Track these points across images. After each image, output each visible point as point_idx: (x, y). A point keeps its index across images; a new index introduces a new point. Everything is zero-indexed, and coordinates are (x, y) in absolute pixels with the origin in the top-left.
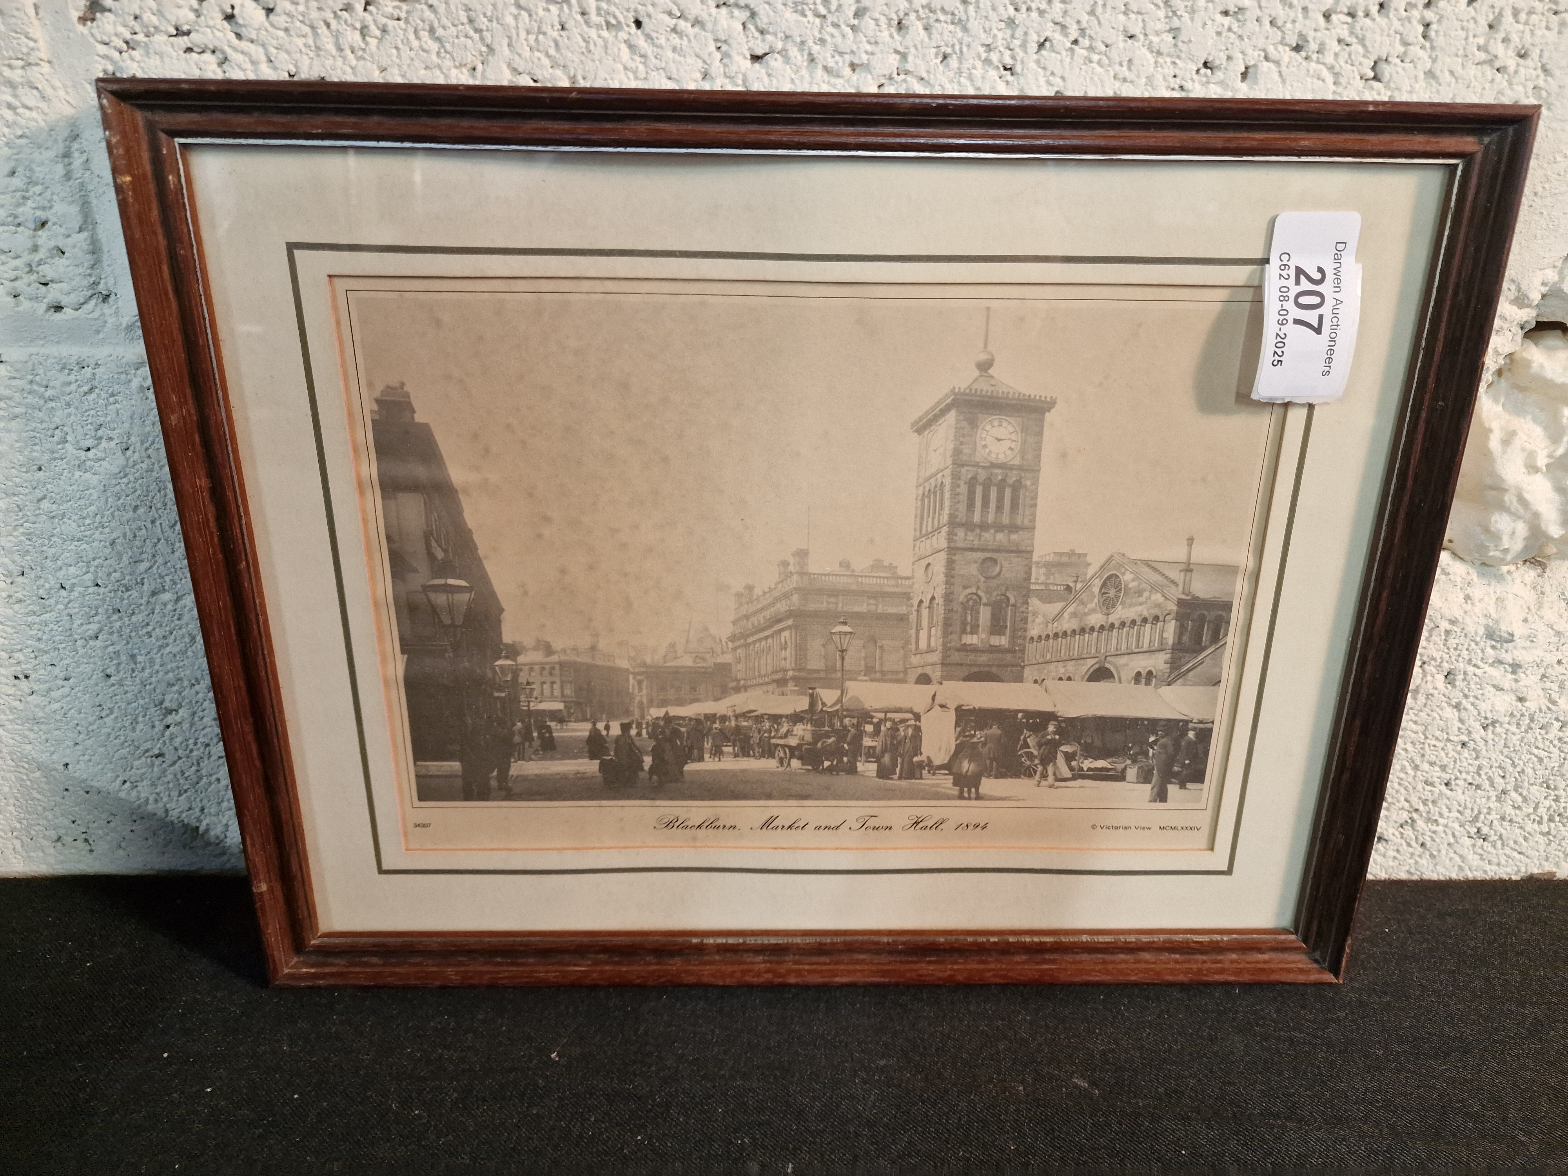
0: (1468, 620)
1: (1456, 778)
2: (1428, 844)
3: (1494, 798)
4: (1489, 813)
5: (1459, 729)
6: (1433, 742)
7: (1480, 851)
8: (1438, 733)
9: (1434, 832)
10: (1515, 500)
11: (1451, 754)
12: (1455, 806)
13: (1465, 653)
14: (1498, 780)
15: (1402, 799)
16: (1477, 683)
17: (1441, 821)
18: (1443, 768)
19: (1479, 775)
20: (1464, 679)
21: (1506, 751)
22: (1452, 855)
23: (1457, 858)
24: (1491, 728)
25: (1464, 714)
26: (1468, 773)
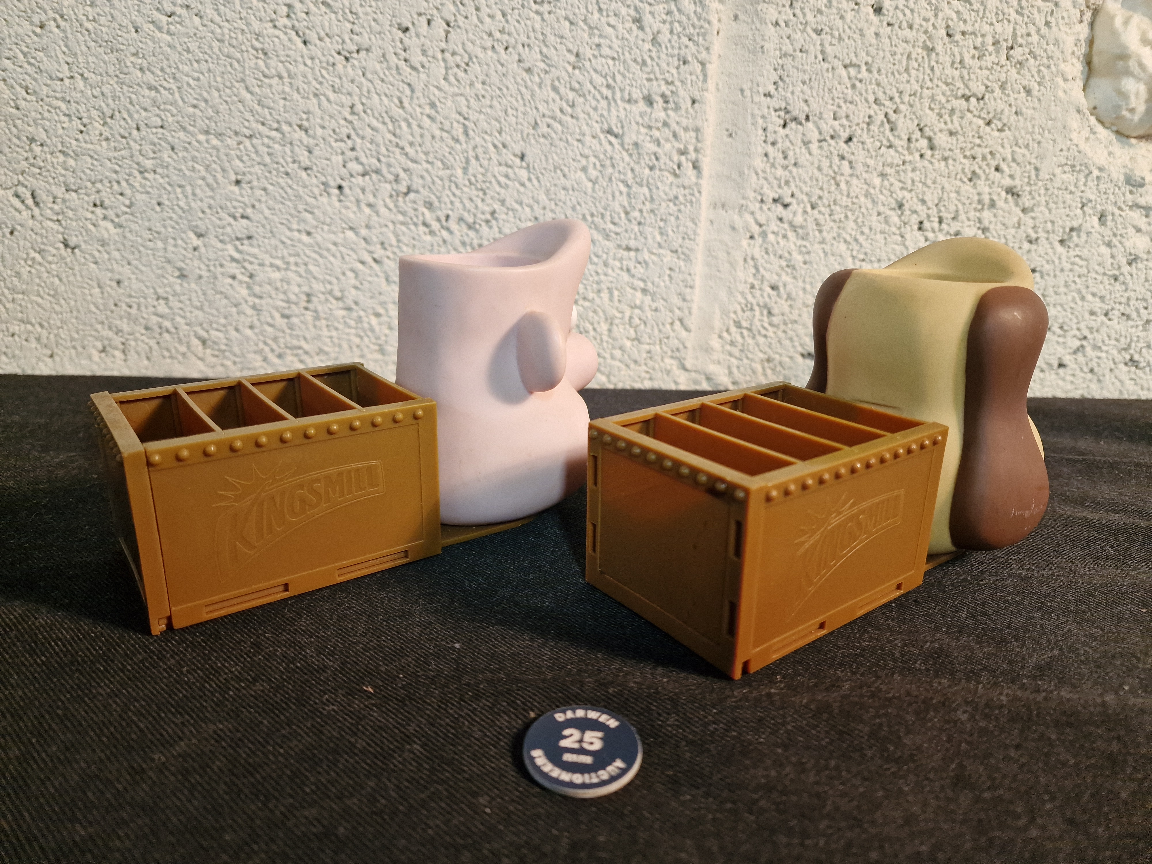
0: (1112, 169)
1: (1113, 309)
2: (1096, 369)
3: (1141, 328)
4: (1138, 341)
5: (1112, 264)
6: (1094, 275)
7: (1134, 376)
8: (1097, 268)
9: (1099, 358)
10: (1136, 65)
11: (1108, 287)
12: (1113, 336)
13: (1111, 197)
14: (1143, 311)
15: (1074, 326)
16: (1122, 223)
17: (1104, 348)
18: (1102, 298)
19: (1129, 305)
20: (1113, 220)
21: (1147, 284)
22: (1114, 380)
23: (1117, 383)
24: (1134, 265)
25: (1114, 250)
26: (1120, 303)
